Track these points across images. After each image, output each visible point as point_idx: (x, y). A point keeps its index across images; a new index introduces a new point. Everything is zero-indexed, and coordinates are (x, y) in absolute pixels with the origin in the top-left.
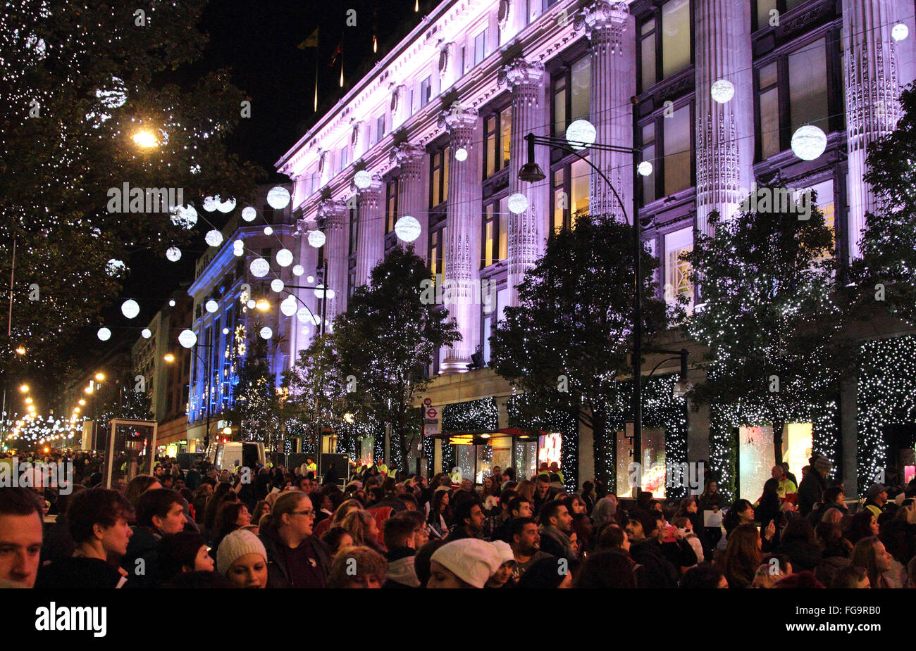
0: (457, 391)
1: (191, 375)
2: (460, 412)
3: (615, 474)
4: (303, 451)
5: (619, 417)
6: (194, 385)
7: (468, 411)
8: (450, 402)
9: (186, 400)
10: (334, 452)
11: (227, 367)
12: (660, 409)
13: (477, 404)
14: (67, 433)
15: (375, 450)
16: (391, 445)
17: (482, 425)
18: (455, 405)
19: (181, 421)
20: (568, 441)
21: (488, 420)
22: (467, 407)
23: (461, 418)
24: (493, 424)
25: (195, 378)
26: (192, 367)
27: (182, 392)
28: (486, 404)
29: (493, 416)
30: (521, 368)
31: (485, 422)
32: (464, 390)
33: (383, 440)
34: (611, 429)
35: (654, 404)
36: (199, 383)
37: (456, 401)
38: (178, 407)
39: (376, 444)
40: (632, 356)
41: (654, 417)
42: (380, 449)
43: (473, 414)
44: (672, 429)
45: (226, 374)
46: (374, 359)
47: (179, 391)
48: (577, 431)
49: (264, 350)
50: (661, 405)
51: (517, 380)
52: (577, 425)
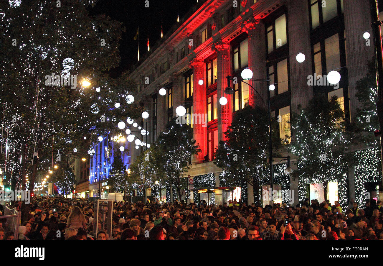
0: (198, 171)
1: (90, 165)
2: (200, 179)
3: (262, 203)
4: (137, 195)
5: (263, 180)
6: (92, 169)
7: (203, 179)
8: (196, 175)
9: (88, 174)
10: (150, 195)
11: (105, 162)
12: (279, 177)
13: (207, 175)
14: (40, 188)
15: (167, 194)
16: (173, 192)
17: (209, 184)
18: (198, 176)
19: (86, 183)
20: (243, 190)
21: (211, 182)
22: (203, 177)
23: (201, 181)
24: (213, 183)
25: (92, 166)
26: (91, 161)
27: (86, 171)
28: (210, 176)
29: (213, 181)
30: (226, 164)
31: (210, 183)
32: (201, 170)
33: (170, 190)
34: (260, 185)
35: (276, 175)
36: (94, 168)
37: (198, 175)
38: (85, 177)
39: (167, 192)
40: (269, 159)
41: (277, 180)
42: (169, 194)
43: (205, 179)
44: (284, 185)
45: (105, 164)
46: (168, 160)
47: (85, 171)
48: (247, 186)
49: (120, 155)
50: (279, 176)
51: (224, 169)
52: (246, 184)
